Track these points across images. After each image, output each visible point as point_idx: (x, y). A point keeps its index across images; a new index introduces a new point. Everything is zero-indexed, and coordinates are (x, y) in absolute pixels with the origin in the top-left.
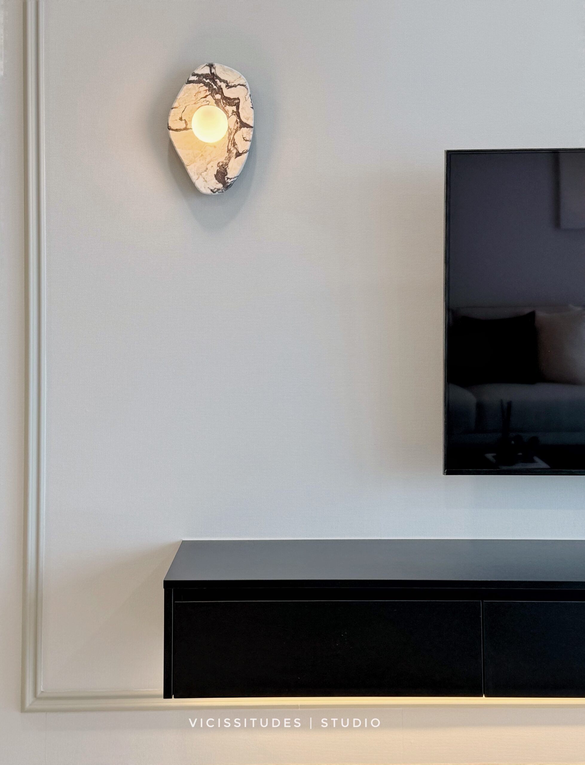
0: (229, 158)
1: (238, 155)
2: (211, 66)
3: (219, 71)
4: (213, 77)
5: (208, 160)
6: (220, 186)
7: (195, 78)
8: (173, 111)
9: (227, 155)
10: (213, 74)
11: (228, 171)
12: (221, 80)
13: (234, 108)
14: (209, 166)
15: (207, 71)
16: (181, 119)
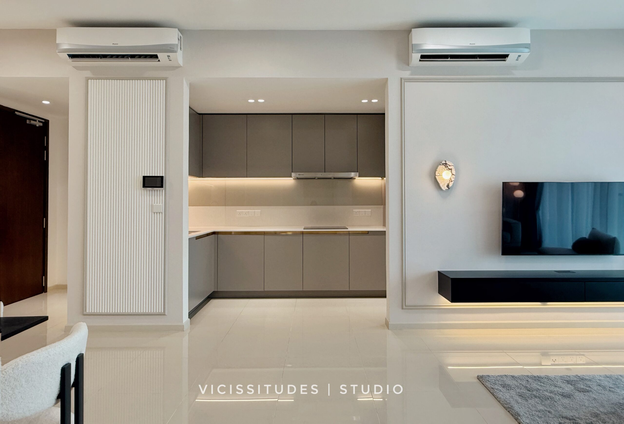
0: (450, 182)
1: (452, 181)
2: (445, 161)
3: (447, 162)
4: (446, 164)
5: (445, 183)
6: (448, 188)
7: (442, 164)
8: (437, 172)
9: (449, 181)
10: (446, 163)
11: (449, 185)
12: (448, 164)
13: (451, 171)
14: (445, 184)
15: (444, 162)
16: (439, 173)
